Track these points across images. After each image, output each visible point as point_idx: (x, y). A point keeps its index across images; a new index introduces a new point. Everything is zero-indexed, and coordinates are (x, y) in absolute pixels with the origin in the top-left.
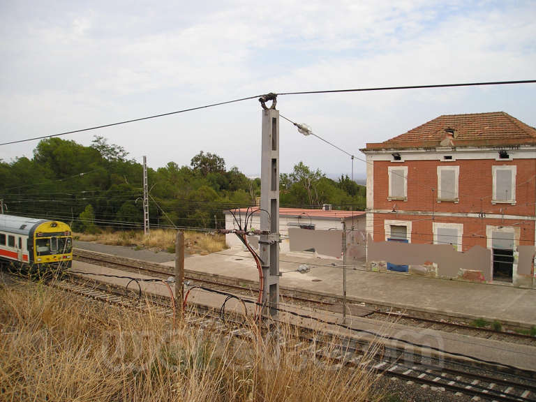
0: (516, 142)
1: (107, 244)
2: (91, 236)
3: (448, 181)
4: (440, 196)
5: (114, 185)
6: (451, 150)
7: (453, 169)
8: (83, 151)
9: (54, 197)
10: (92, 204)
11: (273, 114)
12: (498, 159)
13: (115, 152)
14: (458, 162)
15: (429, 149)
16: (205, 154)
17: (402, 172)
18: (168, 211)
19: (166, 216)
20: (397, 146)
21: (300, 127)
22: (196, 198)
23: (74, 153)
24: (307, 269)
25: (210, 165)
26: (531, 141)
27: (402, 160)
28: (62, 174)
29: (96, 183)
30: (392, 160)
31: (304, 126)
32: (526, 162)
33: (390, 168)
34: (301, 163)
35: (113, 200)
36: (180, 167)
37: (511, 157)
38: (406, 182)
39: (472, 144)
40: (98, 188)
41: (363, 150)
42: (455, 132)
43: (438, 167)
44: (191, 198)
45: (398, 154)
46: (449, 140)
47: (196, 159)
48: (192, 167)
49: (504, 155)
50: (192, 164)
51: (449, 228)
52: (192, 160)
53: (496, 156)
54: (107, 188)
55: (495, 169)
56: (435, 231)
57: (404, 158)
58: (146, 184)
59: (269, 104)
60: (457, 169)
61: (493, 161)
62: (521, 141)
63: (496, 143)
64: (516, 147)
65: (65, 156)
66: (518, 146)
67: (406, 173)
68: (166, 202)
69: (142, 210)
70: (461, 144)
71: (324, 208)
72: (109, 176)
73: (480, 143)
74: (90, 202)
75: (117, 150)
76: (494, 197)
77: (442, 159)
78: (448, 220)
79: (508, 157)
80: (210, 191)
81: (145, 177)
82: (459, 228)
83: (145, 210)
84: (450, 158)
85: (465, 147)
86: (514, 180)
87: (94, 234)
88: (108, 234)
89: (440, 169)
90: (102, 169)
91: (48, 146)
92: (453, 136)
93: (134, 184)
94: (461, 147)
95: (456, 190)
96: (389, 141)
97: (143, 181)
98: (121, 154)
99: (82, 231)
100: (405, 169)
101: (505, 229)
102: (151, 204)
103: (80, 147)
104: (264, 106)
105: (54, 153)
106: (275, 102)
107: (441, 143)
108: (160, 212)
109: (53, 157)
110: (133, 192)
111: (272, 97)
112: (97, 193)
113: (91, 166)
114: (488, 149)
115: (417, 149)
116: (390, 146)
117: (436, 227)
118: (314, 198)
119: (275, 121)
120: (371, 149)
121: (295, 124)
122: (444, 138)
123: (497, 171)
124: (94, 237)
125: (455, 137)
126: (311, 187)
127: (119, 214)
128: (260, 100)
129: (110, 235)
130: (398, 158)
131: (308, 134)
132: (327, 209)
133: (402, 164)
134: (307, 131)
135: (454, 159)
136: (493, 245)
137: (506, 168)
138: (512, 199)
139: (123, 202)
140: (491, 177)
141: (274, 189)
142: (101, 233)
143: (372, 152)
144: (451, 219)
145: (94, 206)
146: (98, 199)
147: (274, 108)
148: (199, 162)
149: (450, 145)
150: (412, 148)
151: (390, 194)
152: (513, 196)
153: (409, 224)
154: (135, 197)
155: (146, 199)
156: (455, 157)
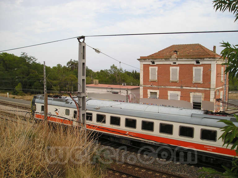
0: (203, 57)
1: (27, 100)
2: (20, 97)
3: (174, 73)
4: (171, 79)
5: (31, 74)
6: (176, 60)
7: (177, 68)
8: (18, 59)
9: (4, 79)
10: (21, 82)
11: (83, 44)
12: (195, 64)
13: (31, 59)
14: (179, 65)
15: (167, 59)
16: (73, 61)
17: (155, 69)
18: (55, 85)
19: (54, 88)
20: (153, 58)
21: (95, 50)
22: (67, 80)
23: (14, 60)
24: (99, 108)
25: (75, 65)
26: (209, 56)
27: (155, 64)
28: (8, 69)
29: (23, 73)
30: (151, 64)
31: (97, 50)
32: (207, 65)
33: (150, 68)
34: (114, 65)
35: (30, 80)
36: (63, 66)
37: (201, 63)
38: (157, 73)
39: (185, 57)
40: (24, 75)
41: (139, 60)
42: (178, 52)
43: (170, 67)
44: (65, 80)
45: (153, 61)
46: (175, 55)
47: (69, 63)
48: (67, 66)
49: (198, 62)
50: (67, 65)
51: (175, 93)
52: (67, 63)
53: (195, 63)
54: (28, 75)
55: (194, 68)
56: (169, 94)
57: (156, 63)
58: (45, 74)
59: (81, 40)
60: (178, 68)
61: (193, 65)
62: (205, 56)
63: (194, 57)
64: (203, 59)
65: (10, 61)
66: (204, 58)
67: (157, 70)
68: (55, 82)
69: (43, 85)
70: (180, 57)
71: (123, 84)
72: (29, 70)
73: (188, 57)
74: (20, 82)
75: (32, 58)
76: (194, 80)
77: (172, 64)
78: (174, 90)
79: (199, 63)
80: (73, 77)
81: (45, 71)
82: (179, 93)
83: (44, 85)
84: (175, 63)
85: (182, 58)
86: (202, 73)
87: (22, 96)
88: (28, 96)
89: (171, 68)
90: (25, 67)
91: (2, 57)
92: (177, 54)
93: (40, 74)
94: (180, 59)
95: (178, 77)
96: (150, 55)
97: (43, 72)
98: (34, 60)
99: (16, 95)
100: (157, 68)
101: (198, 94)
102: (47, 82)
103: (16, 57)
104: (79, 41)
105: (4, 60)
106: (84, 39)
107: (172, 57)
108: (51, 86)
109: (4, 61)
110: (39, 77)
111: (83, 37)
112: (23, 78)
113: (21, 65)
114: (191, 60)
115: (162, 59)
116: (150, 58)
117: (169, 93)
118: (119, 80)
119: (84, 47)
120: (142, 59)
121: (93, 49)
122: (173, 54)
123: (195, 69)
124: (22, 97)
125: (178, 54)
126: (118, 75)
127: (33, 87)
128: (78, 39)
129: (29, 96)
130: (153, 63)
131: (99, 53)
132: (124, 85)
133: (155, 66)
134: (99, 51)
135: (177, 64)
136: (193, 100)
137: (199, 68)
138: (201, 81)
139: (35, 82)
140: (192, 71)
141: (83, 75)
142: (25, 95)
143: (143, 60)
144: (175, 89)
145: (22, 83)
146: (24, 80)
147: (84, 42)
148: (70, 64)
149: (175, 58)
150: (159, 59)
151: (150, 79)
152: (202, 80)
153: (158, 91)
154: (40, 80)
155: (45, 80)
156: (177, 63)
